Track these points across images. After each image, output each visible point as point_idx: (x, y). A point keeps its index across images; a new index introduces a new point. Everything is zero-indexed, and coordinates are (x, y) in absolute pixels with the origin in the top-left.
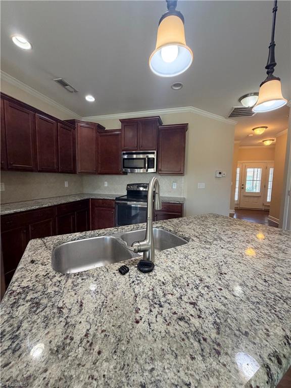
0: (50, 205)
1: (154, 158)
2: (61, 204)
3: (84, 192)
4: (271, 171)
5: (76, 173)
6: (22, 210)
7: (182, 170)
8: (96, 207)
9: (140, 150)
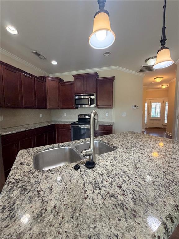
0: (31, 128)
1: (94, 98)
2: (38, 128)
3: (52, 120)
4: (167, 104)
5: (47, 109)
6: (15, 132)
7: (112, 105)
8: (60, 129)
9: (86, 93)
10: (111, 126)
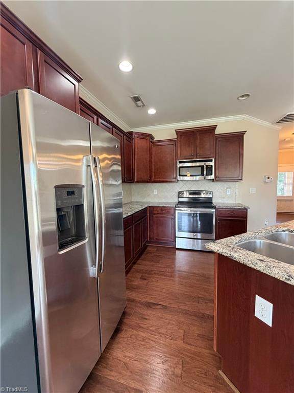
1: (212, 166)
3: (133, 201)
7: (240, 176)
8: (154, 214)
9: (197, 158)
10: (245, 209)
